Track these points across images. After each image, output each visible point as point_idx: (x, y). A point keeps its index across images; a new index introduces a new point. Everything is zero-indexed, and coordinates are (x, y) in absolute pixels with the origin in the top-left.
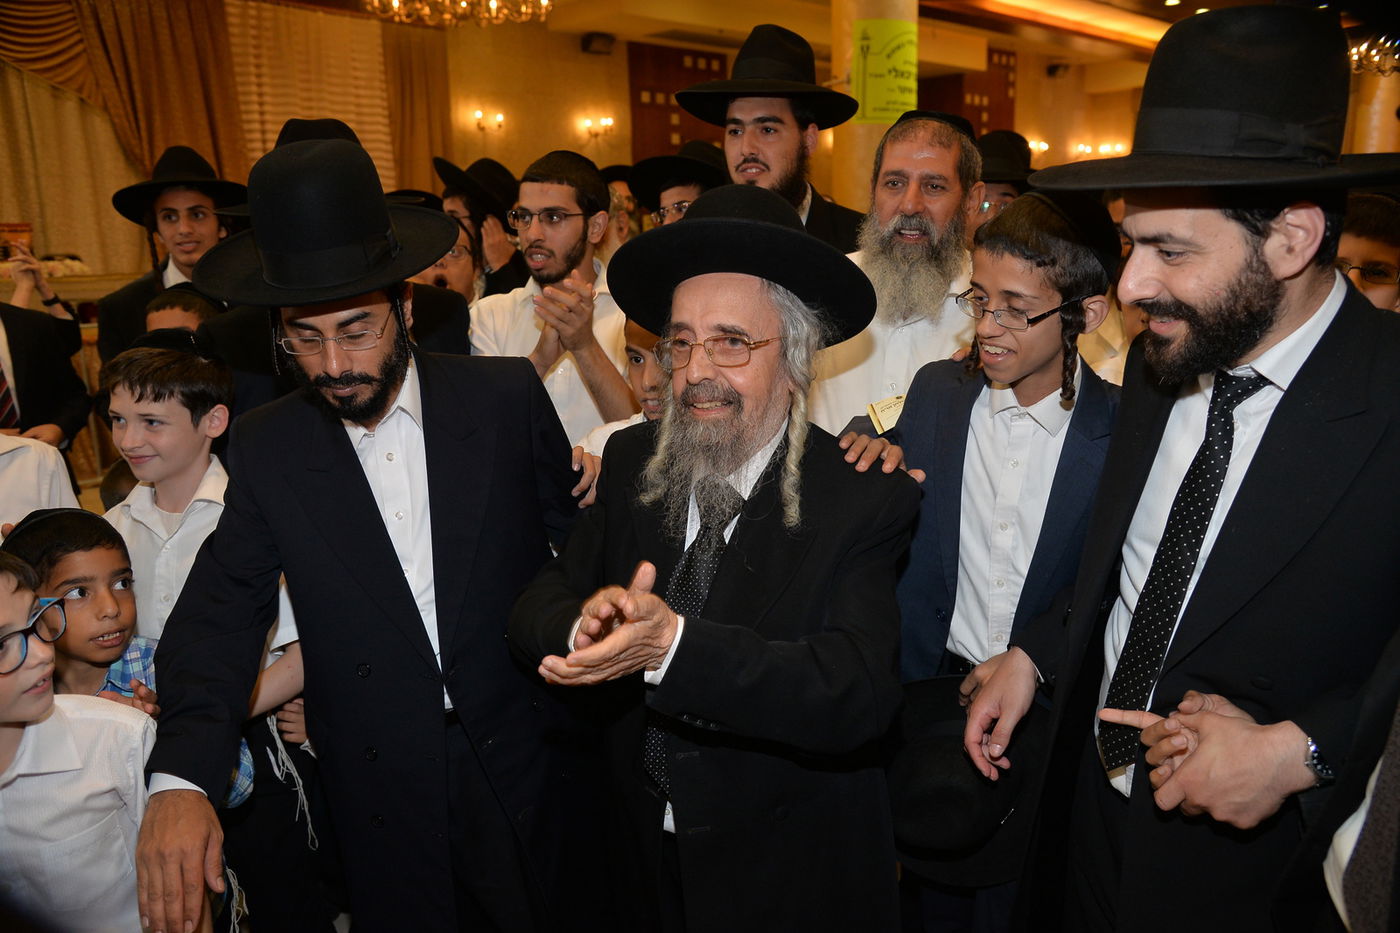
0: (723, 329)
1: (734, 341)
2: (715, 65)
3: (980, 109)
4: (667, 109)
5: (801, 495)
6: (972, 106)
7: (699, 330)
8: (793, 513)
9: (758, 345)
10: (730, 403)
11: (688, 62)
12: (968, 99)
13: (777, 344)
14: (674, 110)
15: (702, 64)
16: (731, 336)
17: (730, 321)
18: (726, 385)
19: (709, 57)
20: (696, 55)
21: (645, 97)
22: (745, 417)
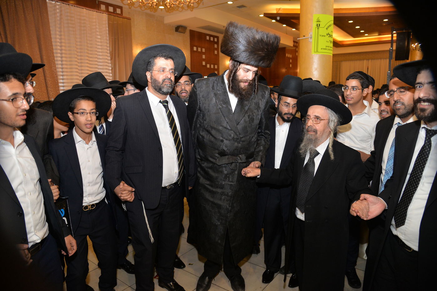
0: (316, 116)
1: (318, 119)
2: (216, 40)
3: (289, 58)
4: (201, 53)
5: (334, 153)
6: (288, 57)
7: (311, 116)
8: (332, 157)
9: (322, 120)
10: (314, 132)
11: (208, 38)
12: (287, 55)
13: (327, 120)
14: (204, 53)
15: (212, 39)
16: (317, 118)
17: (317, 115)
18: (315, 128)
19: (214, 37)
20: (210, 36)
21: (195, 49)
22: (318, 135)
